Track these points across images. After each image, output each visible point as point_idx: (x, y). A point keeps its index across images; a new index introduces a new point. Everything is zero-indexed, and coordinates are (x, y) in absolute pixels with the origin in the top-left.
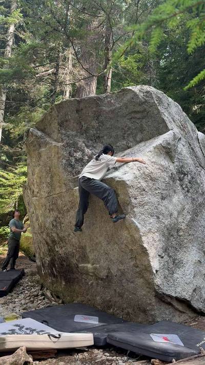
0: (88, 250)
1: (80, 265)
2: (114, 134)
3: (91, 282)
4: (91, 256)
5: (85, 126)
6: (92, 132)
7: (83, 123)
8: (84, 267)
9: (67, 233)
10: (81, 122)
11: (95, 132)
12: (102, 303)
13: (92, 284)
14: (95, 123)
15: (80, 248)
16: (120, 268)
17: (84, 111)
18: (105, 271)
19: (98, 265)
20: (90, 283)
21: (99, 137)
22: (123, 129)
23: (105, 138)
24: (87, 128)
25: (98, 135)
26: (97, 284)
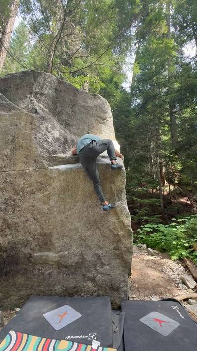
0: (55, 236)
1: (35, 255)
2: (81, 127)
3: (50, 271)
4: (58, 244)
5: (59, 109)
6: (64, 117)
7: (58, 105)
8: (42, 256)
9: (23, 219)
10: (56, 103)
11: (67, 118)
12: (63, 292)
13: (50, 274)
14: (69, 110)
15: (41, 236)
16: (97, 252)
17: (62, 94)
18: (77, 257)
19: (67, 253)
20: (47, 273)
21: (69, 124)
22: (89, 126)
23: (74, 127)
24: (61, 111)
25: (69, 122)
26: (59, 273)
